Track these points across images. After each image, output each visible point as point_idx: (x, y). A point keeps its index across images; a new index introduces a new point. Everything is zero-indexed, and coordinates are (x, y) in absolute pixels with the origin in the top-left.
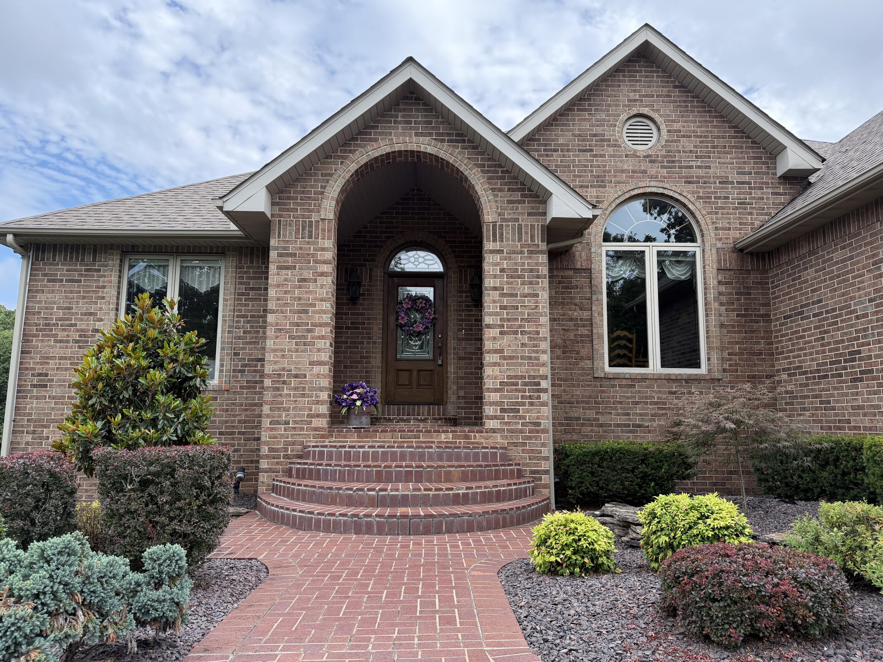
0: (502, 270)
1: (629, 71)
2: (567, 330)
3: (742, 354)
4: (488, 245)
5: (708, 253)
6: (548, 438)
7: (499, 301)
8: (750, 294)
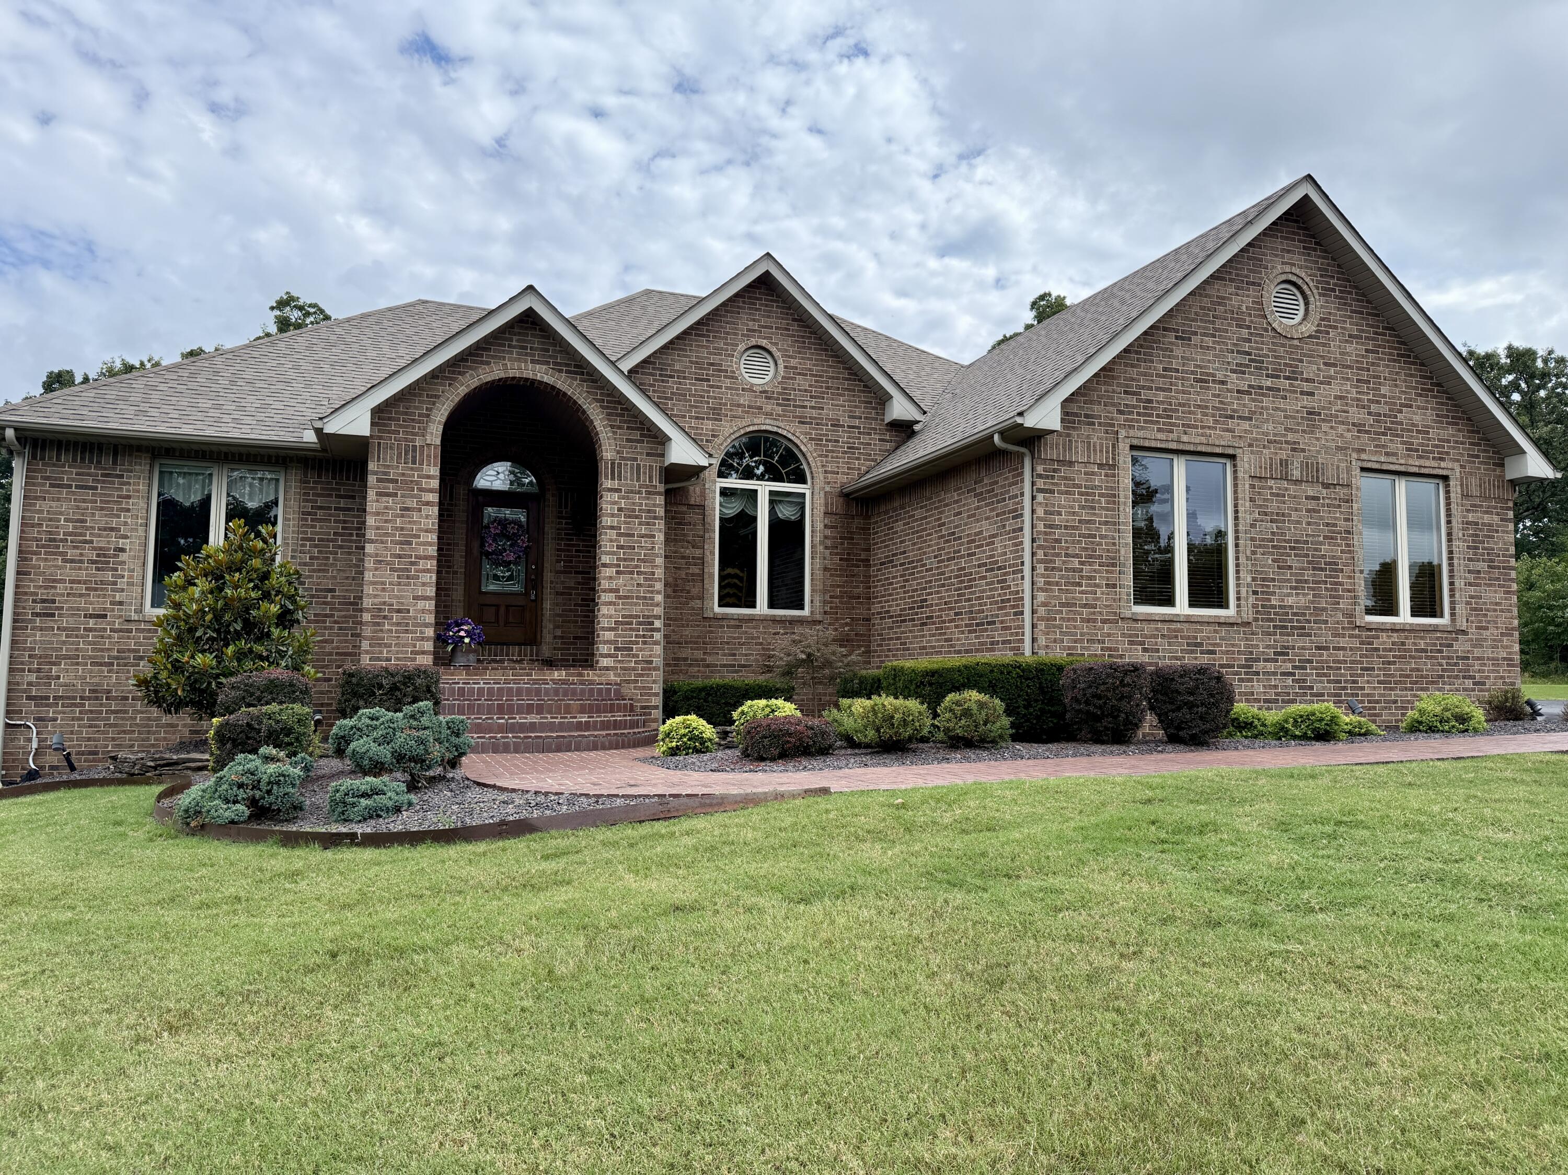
0: (620, 509)
1: (750, 298)
2: (679, 568)
3: (842, 597)
4: (607, 483)
5: (816, 497)
6: (658, 676)
7: (616, 540)
8: (852, 539)
